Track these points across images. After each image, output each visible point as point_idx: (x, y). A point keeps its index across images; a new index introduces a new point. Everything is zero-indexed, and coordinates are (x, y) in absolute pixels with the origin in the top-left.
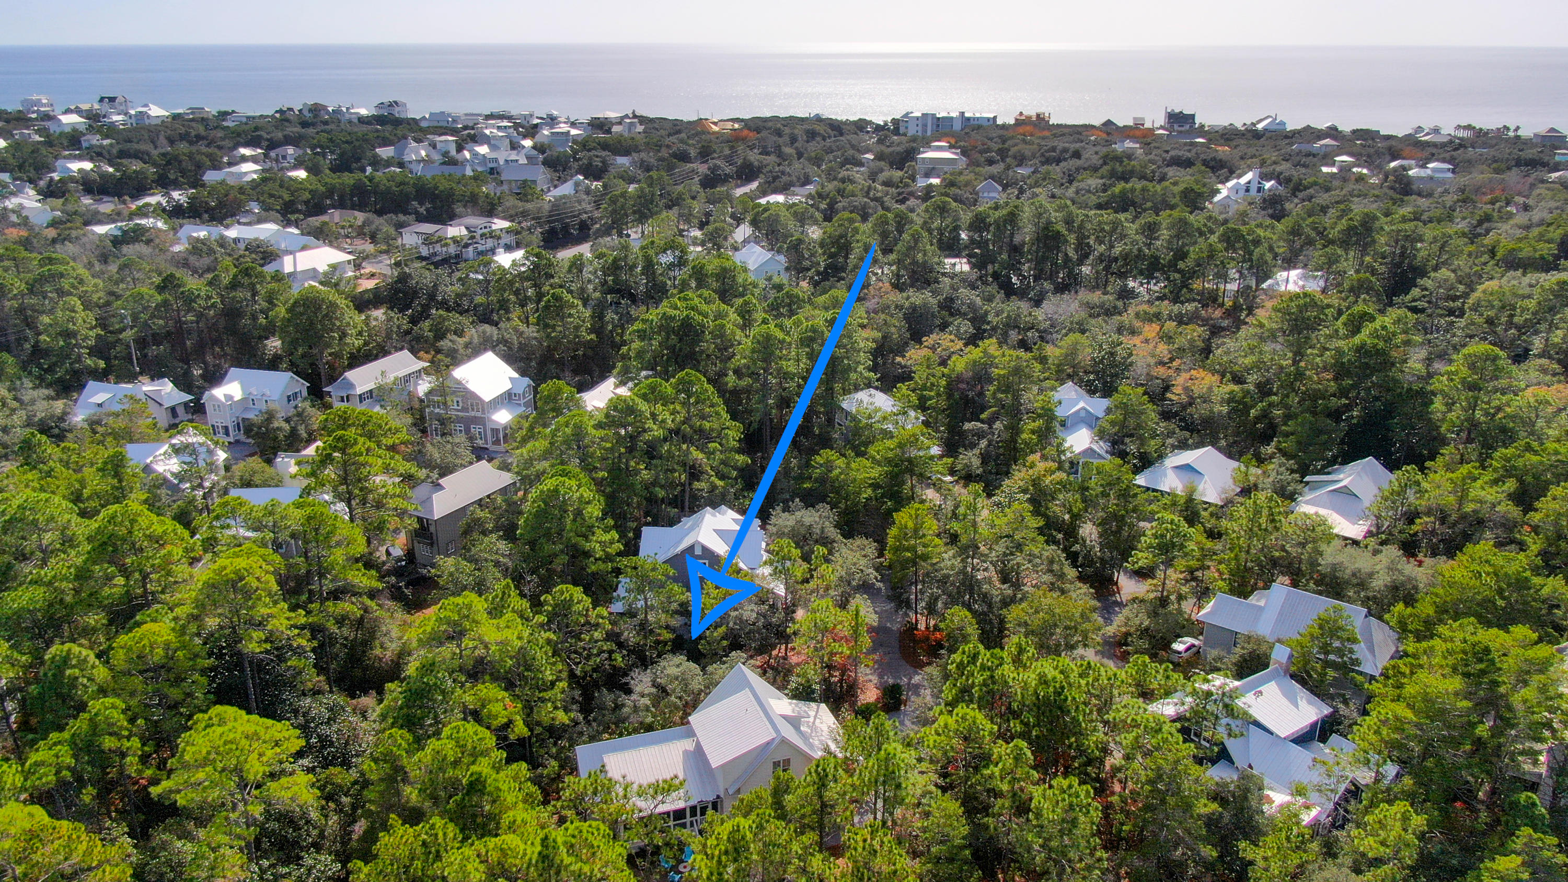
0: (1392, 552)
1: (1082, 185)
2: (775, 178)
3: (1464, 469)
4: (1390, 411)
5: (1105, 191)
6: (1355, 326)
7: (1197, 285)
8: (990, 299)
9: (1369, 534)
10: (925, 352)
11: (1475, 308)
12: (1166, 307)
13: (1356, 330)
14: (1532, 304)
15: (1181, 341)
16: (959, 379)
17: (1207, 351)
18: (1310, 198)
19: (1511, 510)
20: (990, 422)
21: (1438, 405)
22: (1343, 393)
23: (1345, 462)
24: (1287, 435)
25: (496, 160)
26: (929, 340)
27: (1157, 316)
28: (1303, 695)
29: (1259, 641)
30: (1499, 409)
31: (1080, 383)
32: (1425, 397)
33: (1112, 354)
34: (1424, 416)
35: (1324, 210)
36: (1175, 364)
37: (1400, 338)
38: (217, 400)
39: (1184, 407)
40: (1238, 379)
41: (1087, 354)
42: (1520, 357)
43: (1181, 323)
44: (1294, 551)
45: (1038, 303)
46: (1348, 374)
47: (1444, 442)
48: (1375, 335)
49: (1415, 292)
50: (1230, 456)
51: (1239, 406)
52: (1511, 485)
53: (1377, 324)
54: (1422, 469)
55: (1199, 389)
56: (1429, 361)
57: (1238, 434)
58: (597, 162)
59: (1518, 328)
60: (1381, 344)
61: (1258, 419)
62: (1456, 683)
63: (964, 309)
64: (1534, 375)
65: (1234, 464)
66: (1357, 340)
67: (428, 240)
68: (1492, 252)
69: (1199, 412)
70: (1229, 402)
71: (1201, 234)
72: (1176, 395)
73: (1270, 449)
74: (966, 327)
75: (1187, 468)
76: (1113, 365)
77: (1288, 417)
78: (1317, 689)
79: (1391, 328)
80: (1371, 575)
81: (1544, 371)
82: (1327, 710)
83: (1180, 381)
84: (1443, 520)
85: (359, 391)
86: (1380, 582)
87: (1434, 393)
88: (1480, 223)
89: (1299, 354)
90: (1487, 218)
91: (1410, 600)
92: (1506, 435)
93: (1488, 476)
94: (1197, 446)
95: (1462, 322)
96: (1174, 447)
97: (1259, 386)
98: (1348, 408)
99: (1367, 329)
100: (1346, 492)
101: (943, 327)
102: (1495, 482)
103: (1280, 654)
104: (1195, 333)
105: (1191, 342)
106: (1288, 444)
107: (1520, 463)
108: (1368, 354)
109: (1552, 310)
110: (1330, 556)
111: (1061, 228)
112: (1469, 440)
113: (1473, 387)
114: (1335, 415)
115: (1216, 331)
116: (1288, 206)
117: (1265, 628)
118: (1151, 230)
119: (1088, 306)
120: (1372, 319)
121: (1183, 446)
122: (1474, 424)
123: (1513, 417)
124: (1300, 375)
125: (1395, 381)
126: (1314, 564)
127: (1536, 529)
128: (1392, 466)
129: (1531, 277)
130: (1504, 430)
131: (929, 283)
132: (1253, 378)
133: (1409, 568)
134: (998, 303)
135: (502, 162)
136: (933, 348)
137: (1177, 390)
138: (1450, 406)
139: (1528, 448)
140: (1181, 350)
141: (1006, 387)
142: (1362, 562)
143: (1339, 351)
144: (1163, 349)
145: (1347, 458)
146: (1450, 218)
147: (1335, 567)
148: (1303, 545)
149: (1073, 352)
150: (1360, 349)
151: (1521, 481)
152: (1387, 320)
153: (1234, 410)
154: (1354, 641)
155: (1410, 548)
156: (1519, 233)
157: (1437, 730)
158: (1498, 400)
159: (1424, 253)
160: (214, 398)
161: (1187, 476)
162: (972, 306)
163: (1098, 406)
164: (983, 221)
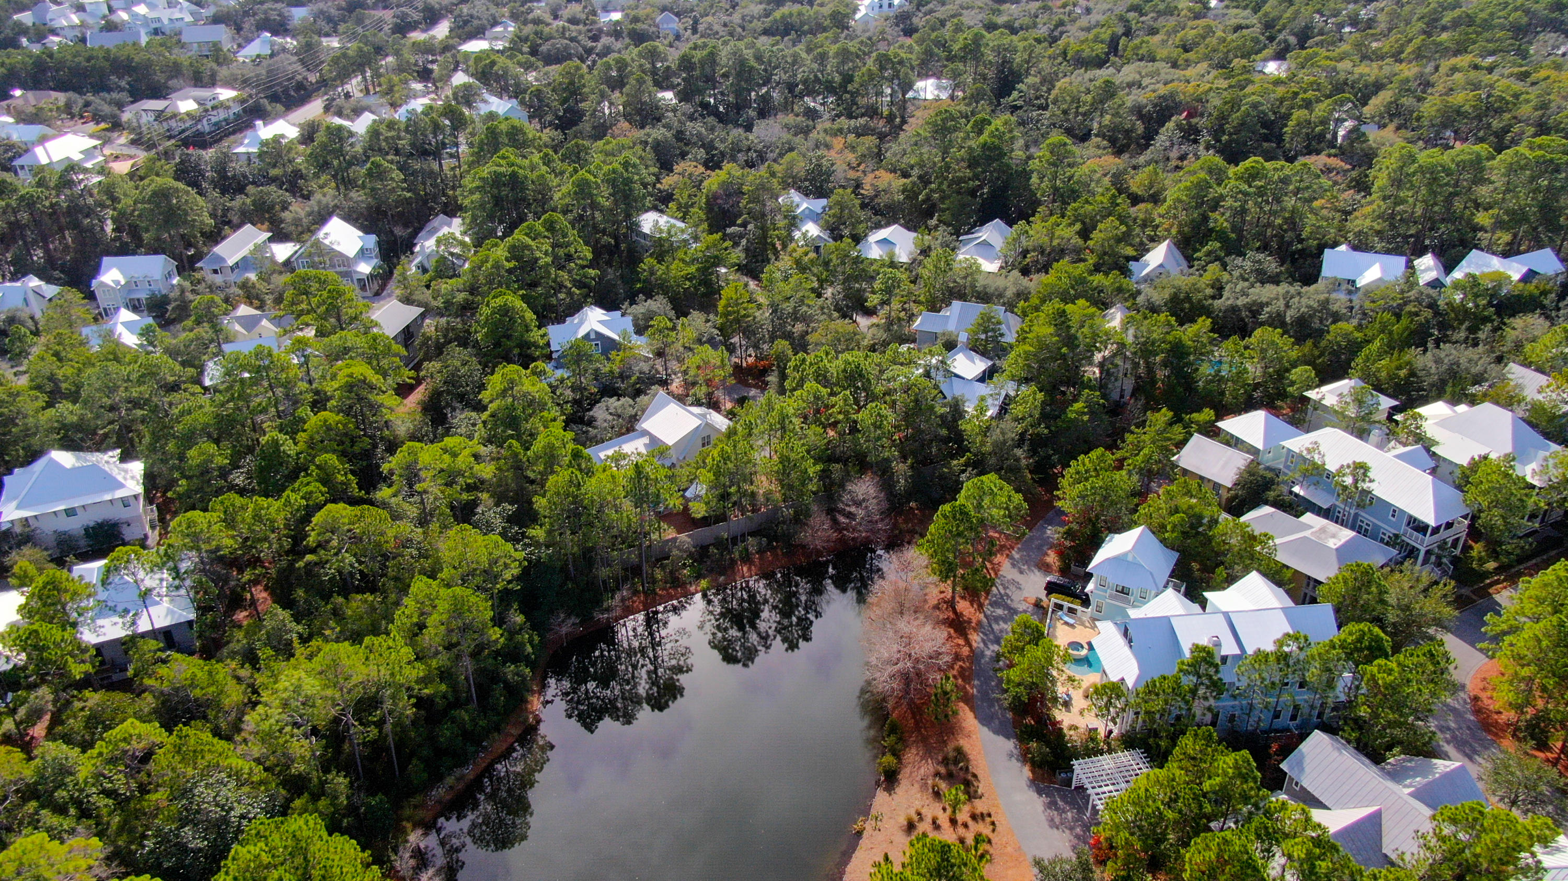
0: (1016, 273)
1: (746, 11)
2: (466, 23)
3: (1053, 219)
4: (1006, 187)
5: (767, 16)
6: (979, 128)
7: (862, 101)
8: (712, 129)
9: (1001, 268)
10: (676, 177)
11: (1055, 102)
12: (844, 122)
13: (980, 132)
14: (1089, 98)
15: (861, 150)
16: (715, 197)
17: (879, 156)
18: (931, 11)
19: (1077, 241)
20: (744, 225)
21: (1034, 179)
22: (976, 177)
23: (982, 224)
24: (944, 211)
25: (159, 20)
26: (678, 168)
27: (840, 130)
28: (977, 358)
29: (951, 334)
30: (1071, 178)
31: (799, 189)
32: (1027, 175)
33: (820, 166)
34: (1027, 187)
35: (943, 23)
36: (862, 167)
37: (1008, 136)
38: (106, 285)
39: (872, 199)
40: (905, 175)
41: (801, 167)
42: (1084, 137)
43: (858, 135)
44: (961, 282)
45: (749, 128)
46: (978, 164)
47: (1039, 203)
48: (992, 135)
49: (1015, 94)
50: (909, 229)
51: (910, 194)
52: (1078, 226)
53: (992, 127)
54: (1029, 222)
55: (882, 184)
56: (1027, 147)
57: (910, 214)
58: (274, 16)
59: (1084, 114)
60: (997, 141)
61: (924, 201)
62: (1051, 330)
63: (695, 139)
64: (1092, 151)
65: (914, 235)
66: (982, 139)
67: (160, 116)
68: (1064, 53)
69: (883, 200)
70: (903, 192)
71: (858, 56)
72: (867, 190)
73: (933, 222)
74: (701, 154)
75: (884, 242)
76: (821, 174)
77: (943, 199)
78: (984, 354)
79: (1002, 129)
80: (1005, 289)
81: (1098, 147)
82: (990, 363)
83: (868, 181)
84: (1042, 253)
85: (231, 262)
86: (1009, 293)
87: (1032, 172)
88: (1056, 27)
89: (945, 152)
90: (1061, 23)
91: (1026, 300)
92: (1074, 195)
93: (1065, 221)
94: (888, 225)
95: (1047, 114)
96: (872, 229)
97: (920, 177)
98: (981, 187)
99: (989, 129)
100: (985, 244)
101: (683, 155)
102: (1070, 225)
103: (963, 337)
104: (870, 141)
105: (869, 148)
106: (947, 216)
107: (1082, 211)
108: (989, 149)
109: (1102, 102)
110: (981, 282)
111: (753, 63)
112: (1054, 201)
113: (1054, 165)
114: (973, 193)
115: (882, 137)
116: (915, 20)
117: (951, 327)
118: (822, 58)
119: (787, 127)
120: (990, 123)
121: (878, 226)
122: (1056, 189)
123: (1078, 182)
124: (948, 168)
125: (1008, 166)
126: (973, 286)
127: (1092, 251)
128: (1010, 223)
129: (1090, 74)
130: (1073, 191)
131: (659, 120)
132: (916, 172)
133: (1025, 281)
134: (720, 132)
135: (166, 22)
136: (682, 174)
137: (867, 187)
138: (1041, 178)
139: (1087, 202)
140: (863, 156)
141: (755, 199)
142: (1001, 283)
143: (970, 148)
144: (851, 157)
145: (983, 221)
146: (1035, 25)
147: (985, 287)
148: (965, 278)
149: (791, 165)
150: (984, 146)
151: (1083, 223)
152: (998, 123)
153: (907, 197)
154: (999, 323)
155: (1025, 272)
156: (1083, 35)
157: (1045, 354)
158: (1069, 172)
159: (1018, 60)
160: (103, 284)
161: (887, 248)
162: (699, 135)
163: (818, 205)
164: (689, 61)
